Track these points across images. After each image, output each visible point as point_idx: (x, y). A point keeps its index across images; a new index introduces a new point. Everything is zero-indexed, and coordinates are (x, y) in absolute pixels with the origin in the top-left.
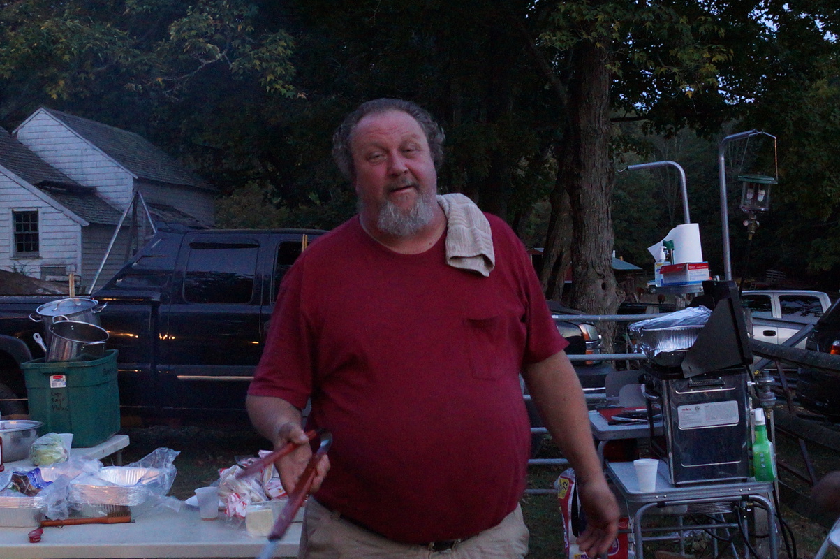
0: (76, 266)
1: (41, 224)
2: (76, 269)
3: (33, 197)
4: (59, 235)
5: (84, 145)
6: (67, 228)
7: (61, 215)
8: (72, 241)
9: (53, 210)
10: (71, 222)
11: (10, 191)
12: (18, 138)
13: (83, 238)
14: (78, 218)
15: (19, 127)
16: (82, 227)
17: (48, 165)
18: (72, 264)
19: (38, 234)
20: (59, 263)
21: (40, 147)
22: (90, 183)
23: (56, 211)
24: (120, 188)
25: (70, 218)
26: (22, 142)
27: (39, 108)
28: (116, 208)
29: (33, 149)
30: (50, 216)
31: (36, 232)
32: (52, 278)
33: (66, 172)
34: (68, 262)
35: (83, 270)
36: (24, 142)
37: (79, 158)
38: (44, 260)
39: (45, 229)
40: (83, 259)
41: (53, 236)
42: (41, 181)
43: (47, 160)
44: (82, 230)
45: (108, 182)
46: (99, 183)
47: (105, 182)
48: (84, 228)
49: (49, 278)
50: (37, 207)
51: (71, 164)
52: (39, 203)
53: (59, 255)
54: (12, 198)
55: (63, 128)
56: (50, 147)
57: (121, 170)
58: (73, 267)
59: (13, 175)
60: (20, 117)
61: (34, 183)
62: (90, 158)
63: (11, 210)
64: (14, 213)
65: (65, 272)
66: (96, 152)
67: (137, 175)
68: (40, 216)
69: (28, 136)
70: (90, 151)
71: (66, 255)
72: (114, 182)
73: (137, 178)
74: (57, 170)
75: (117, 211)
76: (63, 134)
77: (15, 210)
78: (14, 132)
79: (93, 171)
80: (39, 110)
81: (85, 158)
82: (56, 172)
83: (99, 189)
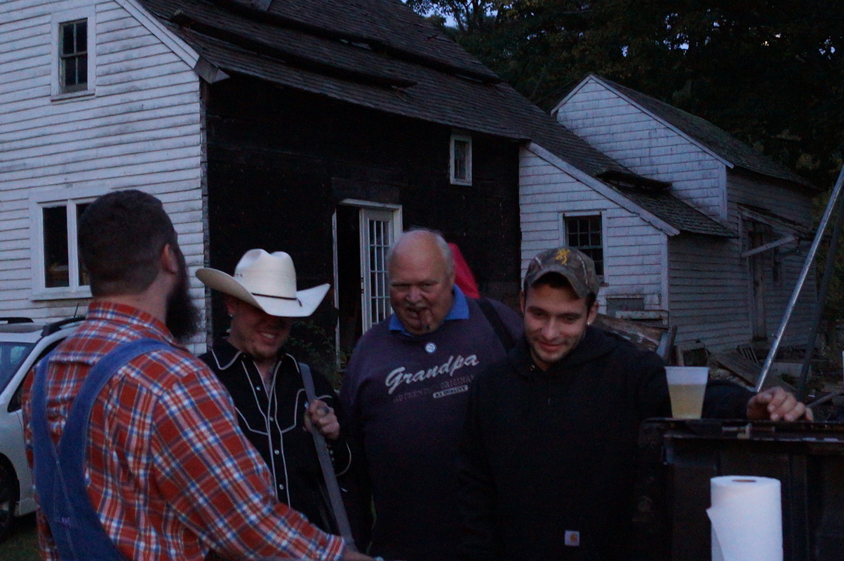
0: (660, 296)
1: (605, 233)
2: (660, 300)
3: (595, 195)
4: (635, 251)
5: (653, 123)
6: (646, 240)
7: (636, 220)
8: (653, 259)
9: (625, 213)
10: (651, 230)
11: (559, 187)
12: (558, 119)
13: (671, 253)
14: (661, 223)
15: (560, 104)
16: (668, 236)
17: (601, 154)
18: (653, 294)
19: (601, 250)
20: (634, 290)
21: (590, 130)
22: (663, 178)
23: (629, 214)
24: (706, 183)
25: (650, 224)
26: (564, 123)
27: (588, 75)
28: (701, 211)
29: (581, 133)
30: (618, 222)
31: (599, 247)
32: (626, 314)
33: (628, 162)
34: (646, 290)
35: (671, 302)
36: (567, 124)
37: (646, 143)
38: (611, 288)
39: (612, 241)
40: (671, 285)
41: (626, 251)
42: (604, 170)
43: (599, 148)
44: (668, 242)
45: (690, 175)
46: (676, 176)
47: (684, 175)
48: (671, 239)
49: (619, 314)
50: (601, 210)
51: (634, 151)
52: (604, 204)
53: (634, 280)
54: (563, 197)
55: (622, 102)
56: (603, 130)
57: (708, 157)
58: (656, 298)
59: (563, 164)
60: (564, 87)
61: (594, 174)
62: (662, 141)
63: (561, 215)
64: (565, 218)
65: (643, 305)
66: (670, 133)
67: (731, 162)
68: (605, 222)
69: (571, 115)
70: (662, 132)
71: (645, 280)
72: (698, 175)
73: (732, 166)
74: (614, 160)
75: (703, 215)
76: (623, 110)
77: (568, 215)
78: (553, 111)
79: (667, 160)
80: (588, 78)
81: (654, 143)
82: (614, 163)
83: (676, 186)
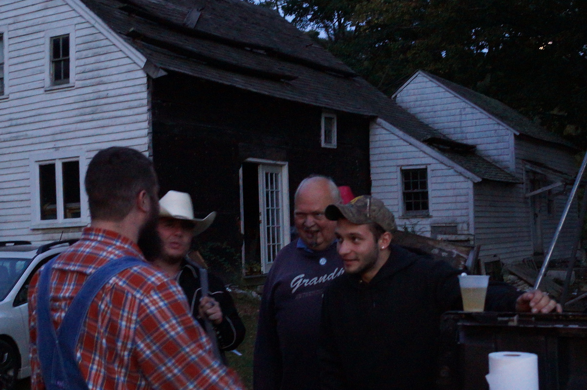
0: (468, 224)
1: (430, 180)
2: (468, 227)
3: (421, 154)
4: (451, 193)
5: (463, 104)
6: (458, 185)
7: (452, 171)
8: (463, 199)
9: (443, 167)
10: (462, 179)
11: (398, 149)
12: (397, 102)
13: (476, 194)
14: (469, 174)
15: (399, 90)
16: (474, 183)
17: (427, 125)
18: (464, 222)
19: (427, 192)
20: (450, 221)
21: (419, 109)
22: (470, 142)
23: (445, 167)
24: (501, 145)
25: (461, 174)
26: (401, 105)
27: (417, 71)
28: (497, 165)
29: (413, 111)
30: (439, 173)
31: (425, 191)
32: (445, 237)
33: (446, 132)
34: (459, 220)
35: (476, 229)
36: (404, 105)
37: (458, 118)
38: (434, 218)
39: (435, 186)
40: (475, 217)
41: (445, 193)
42: (429, 137)
43: (426, 121)
44: (474, 186)
46: (479, 141)
47: (485, 140)
48: (476, 185)
49: (440, 237)
50: (427, 165)
51: (450, 123)
52: (428, 160)
53: (450, 213)
54: (400, 156)
55: (441, 90)
56: (428, 109)
57: (501, 127)
58: (465, 226)
59: (401, 133)
60: (400, 79)
61: (422, 139)
62: (469, 117)
63: (399, 168)
64: (402, 171)
65: (456, 231)
66: (474, 111)
67: (517, 131)
68: (430, 174)
69: (406, 99)
70: (469, 110)
71: (458, 213)
72: (495, 140)
73: (518, 134)
74: (435, 130)
75: (498, 168)
76: (441, 95)
77: (403, 168)
78: (393, 96)
79: (473, 129)
80: (417, 73)
81: (463, 117)
82: (435, 132)
83: (480, 147)
